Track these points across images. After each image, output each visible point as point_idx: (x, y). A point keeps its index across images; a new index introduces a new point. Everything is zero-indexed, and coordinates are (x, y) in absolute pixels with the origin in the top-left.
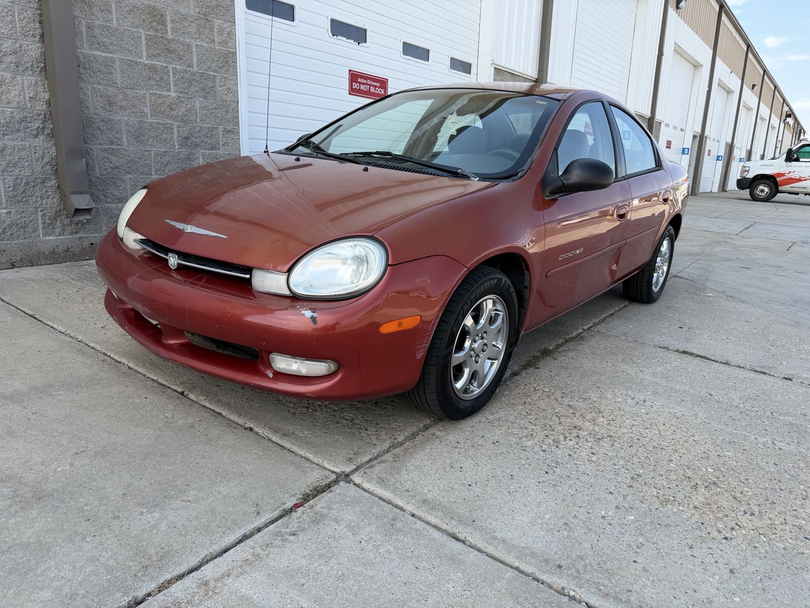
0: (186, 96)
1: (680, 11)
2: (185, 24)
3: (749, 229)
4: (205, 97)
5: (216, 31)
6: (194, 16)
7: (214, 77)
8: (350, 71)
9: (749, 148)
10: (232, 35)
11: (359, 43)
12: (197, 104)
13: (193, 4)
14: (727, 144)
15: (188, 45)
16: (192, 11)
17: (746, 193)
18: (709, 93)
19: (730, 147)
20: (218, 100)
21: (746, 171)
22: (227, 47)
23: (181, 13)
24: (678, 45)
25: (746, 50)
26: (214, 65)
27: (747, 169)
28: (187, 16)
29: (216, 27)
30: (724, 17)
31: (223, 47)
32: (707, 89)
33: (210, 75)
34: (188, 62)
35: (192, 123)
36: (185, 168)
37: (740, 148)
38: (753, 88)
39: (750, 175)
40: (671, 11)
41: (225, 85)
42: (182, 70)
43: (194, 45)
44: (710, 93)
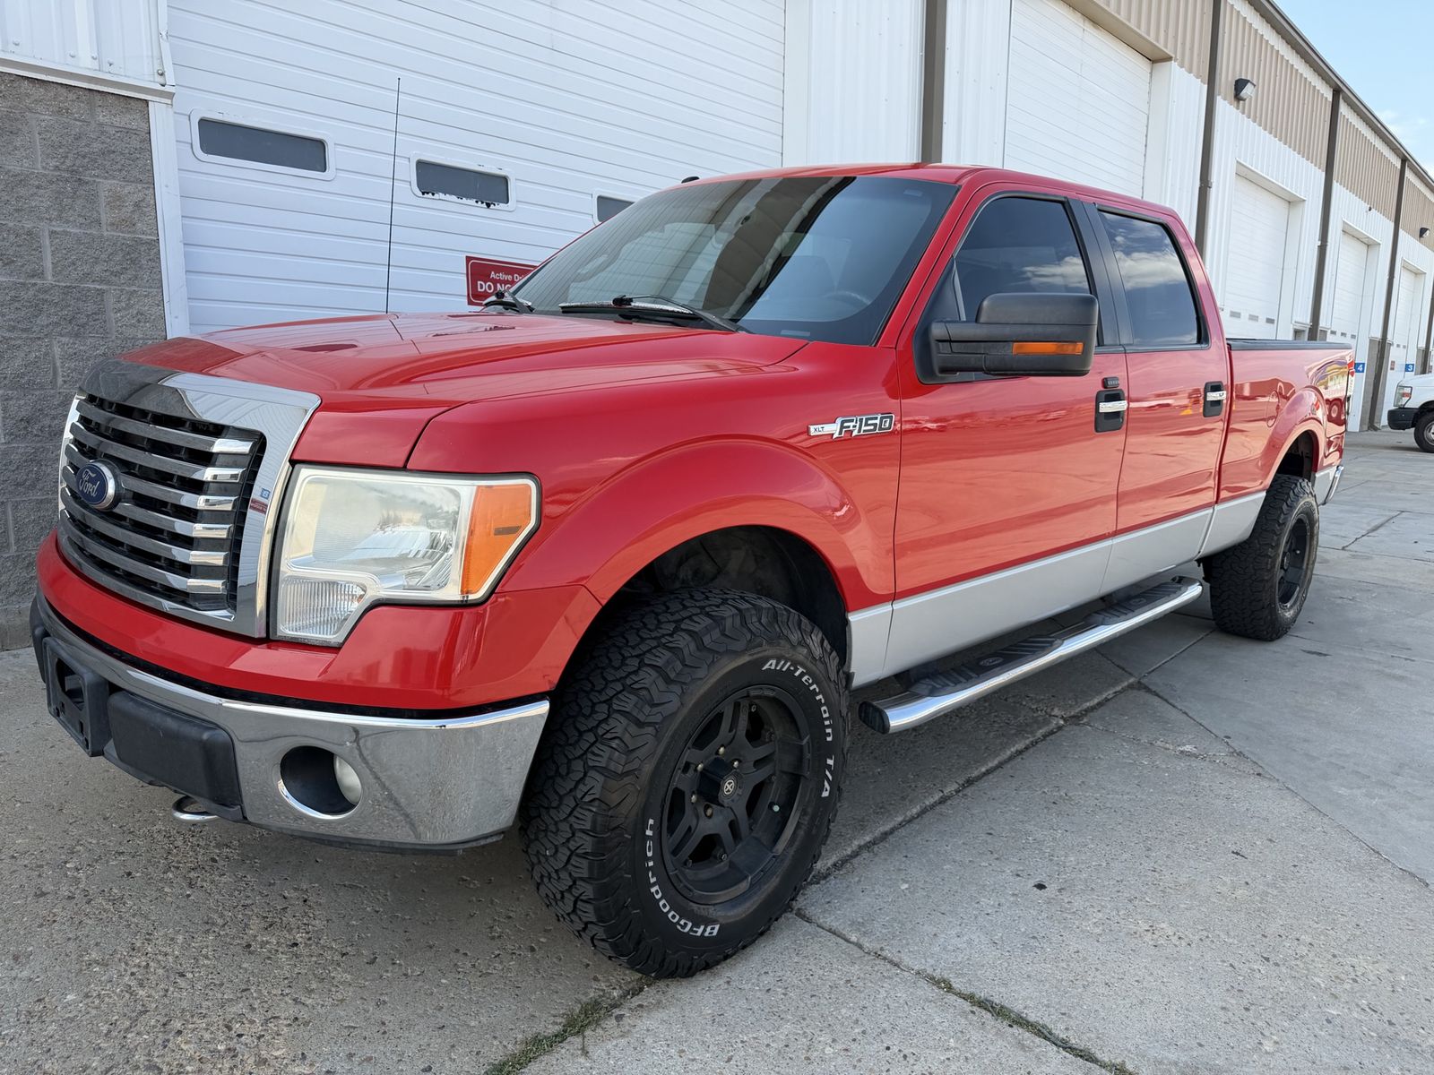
0: (24, 336)
1: (1244, 104)
2: (22, 191)
3: (1380, 531)
4: (77, 335)
5: (103, 201)
6: (44, 175)
7: (101, 293)
8: (469, 259)
9: (1423, 345)
10: (146, 207)
11: (488, 205)
12: (57, 350)
13: (43, 152)
14: (1372, 341)
15: (29, 233)
16: (39, 166)
17: (1408, 437)
18: (1322, 250)
19: (1381, 348)
20: (114, 337)
21: (1404, 395)
22: (134, 232)
23: (9, 171)
24: (1243, 165)
25: (1399, 167)
26: (98, 268)
27: (1408, 390)
28: (27, 176)
29: (103, 194)
30: (1344, 109)
31: (122, 232)
32: (1319, 243)
33: (89, 290)
34: (28, 268)
35: (42, 388)
36: (26, 480)
37: (1404, 347)
38: (1421, 236)
39: (1415, 403)
40: (1223, 106)
41: (129, 306)
42: (15, 283)
43: (47, 233)
44: (1325, 250)
